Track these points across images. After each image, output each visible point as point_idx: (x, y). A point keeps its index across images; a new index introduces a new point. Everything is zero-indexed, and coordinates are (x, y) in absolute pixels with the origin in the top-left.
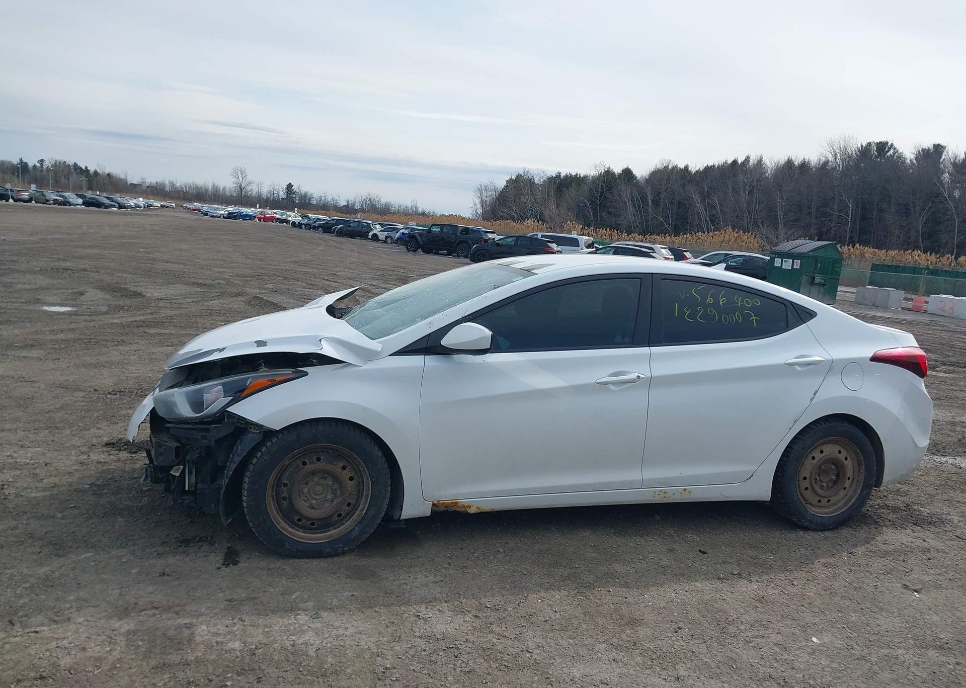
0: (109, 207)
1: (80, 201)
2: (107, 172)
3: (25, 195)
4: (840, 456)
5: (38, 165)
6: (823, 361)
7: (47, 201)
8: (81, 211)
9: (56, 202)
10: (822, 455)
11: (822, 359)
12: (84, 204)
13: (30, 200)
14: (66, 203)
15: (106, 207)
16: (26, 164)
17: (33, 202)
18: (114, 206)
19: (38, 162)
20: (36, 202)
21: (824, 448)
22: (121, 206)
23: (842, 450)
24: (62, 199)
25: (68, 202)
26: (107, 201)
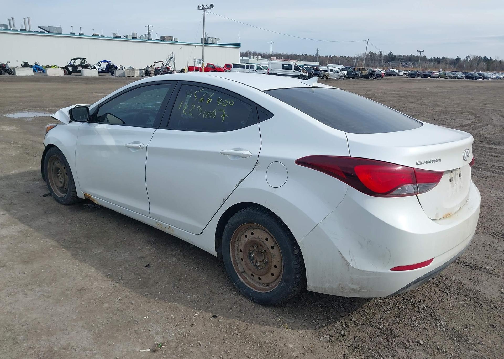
0: (478, 79)
1: (464, 76)
2: (500, 60)
3: (436, 75)
4: (266, 243)
5: (466, 59)
6: (250, 156)
7: (447, 77)
8: (464, 81)
9: (451, 77)
10: (252, 237)
11: (251, 154)
12: (466, 77)
13: (438, 77)
14: (456, 77)
15: (476, 79)
16: (460, 59)
17: (440, 77)
18: (480, 78)
19: (466, 57)
20: (441, 78)
21: (255, 231)
22: (485, 78)
23: (269, 238)
24: (454, 75)
25: (457, 77)
26: (477, 75)
